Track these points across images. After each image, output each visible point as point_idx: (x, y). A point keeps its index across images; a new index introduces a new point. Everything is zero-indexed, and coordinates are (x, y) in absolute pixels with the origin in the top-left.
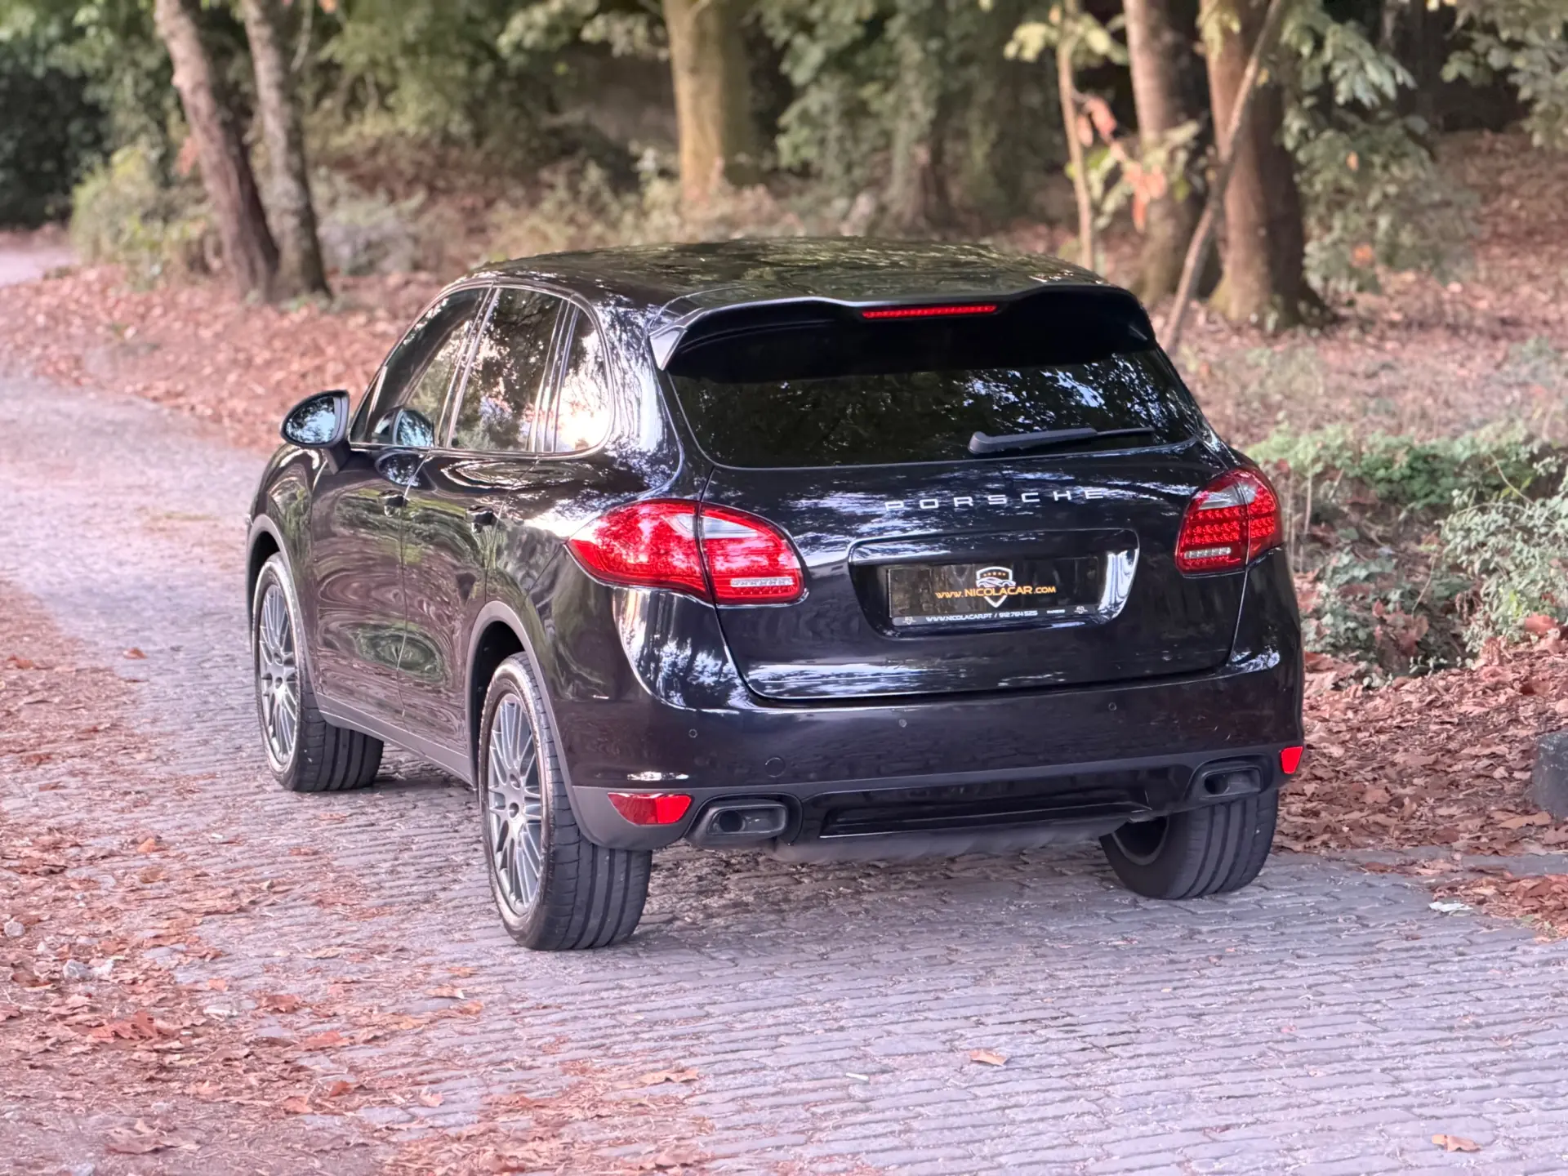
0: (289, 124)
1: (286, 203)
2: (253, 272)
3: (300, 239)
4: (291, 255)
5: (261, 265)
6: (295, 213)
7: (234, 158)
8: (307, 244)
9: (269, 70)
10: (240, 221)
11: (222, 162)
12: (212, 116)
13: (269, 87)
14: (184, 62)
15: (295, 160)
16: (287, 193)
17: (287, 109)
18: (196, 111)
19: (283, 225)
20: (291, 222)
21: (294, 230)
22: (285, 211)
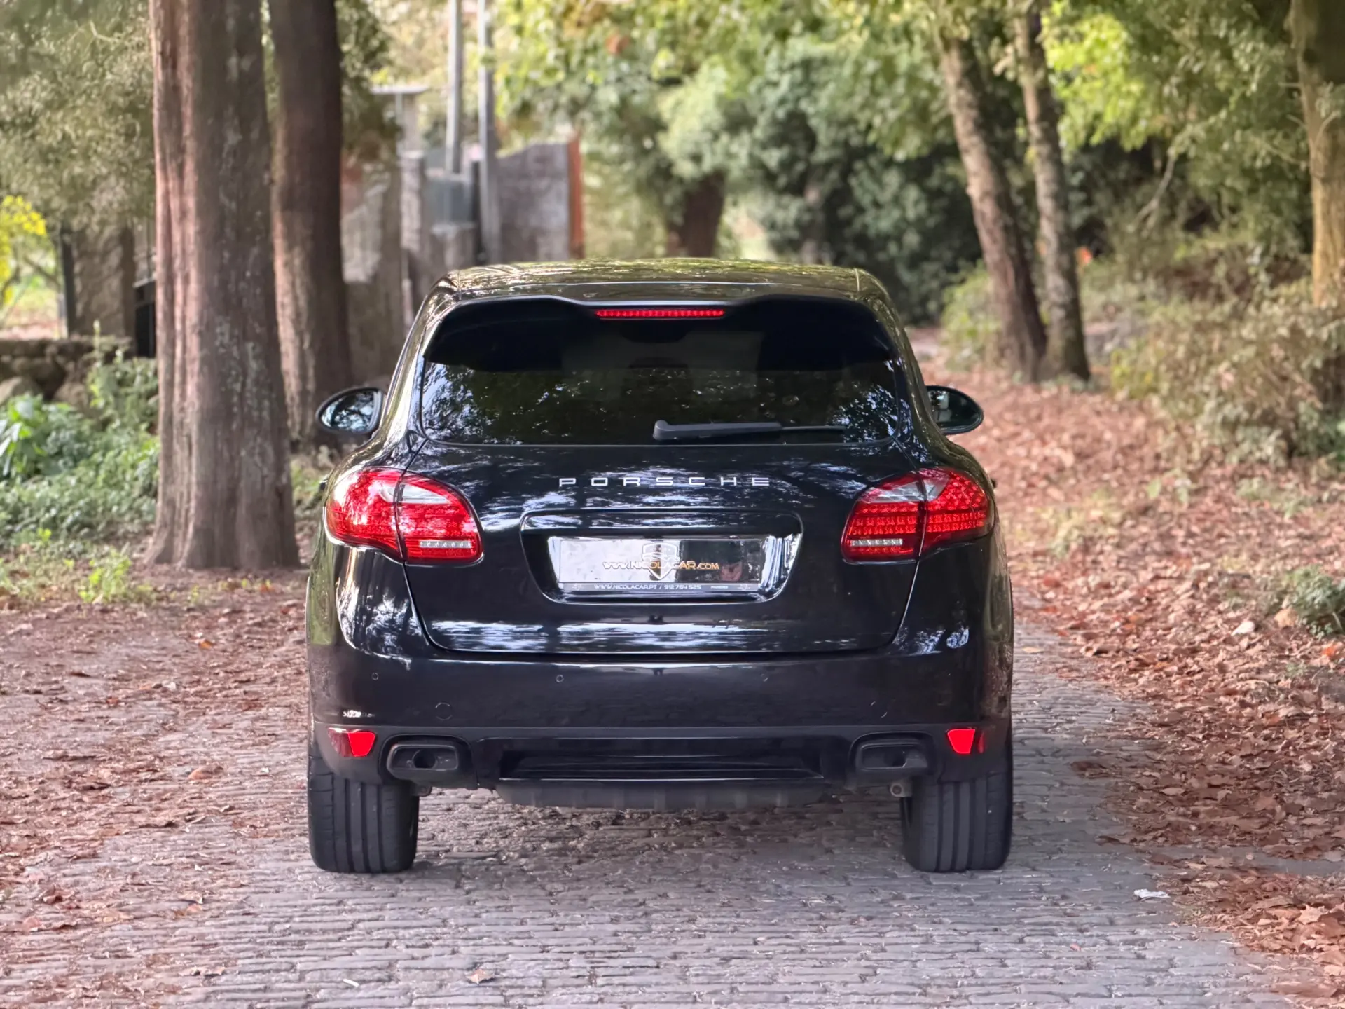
0: (1061, 229)
1: (1054, 297)
2: (1022, 356)
3: (1066, 328)
4: (1056, 342)
5: (1029, 350)
6: (1063, 306)
7: (1012, 258)
8: (1071, 333)
9: (1047, 182)
10: (1014, 311)
11: (1002, 260)
12: (995, 221)
13: (1046, 196)
14: (975, 174)
15: (1065, 260)
16: (1056, 289)
17: (1060, 216)
18: (983, 215)
19: (1051, 314)
20: (1059, 314)
21: (1061, 320)
22: (1054, 304)
